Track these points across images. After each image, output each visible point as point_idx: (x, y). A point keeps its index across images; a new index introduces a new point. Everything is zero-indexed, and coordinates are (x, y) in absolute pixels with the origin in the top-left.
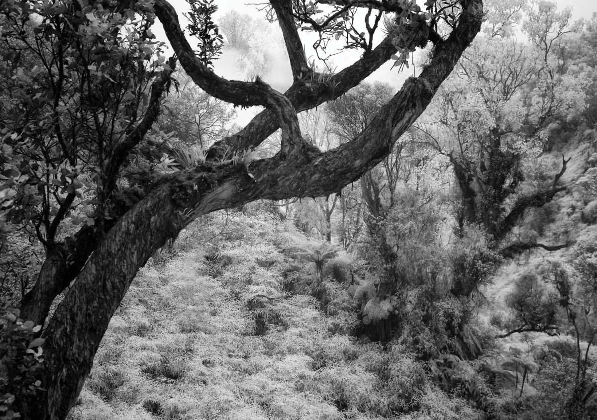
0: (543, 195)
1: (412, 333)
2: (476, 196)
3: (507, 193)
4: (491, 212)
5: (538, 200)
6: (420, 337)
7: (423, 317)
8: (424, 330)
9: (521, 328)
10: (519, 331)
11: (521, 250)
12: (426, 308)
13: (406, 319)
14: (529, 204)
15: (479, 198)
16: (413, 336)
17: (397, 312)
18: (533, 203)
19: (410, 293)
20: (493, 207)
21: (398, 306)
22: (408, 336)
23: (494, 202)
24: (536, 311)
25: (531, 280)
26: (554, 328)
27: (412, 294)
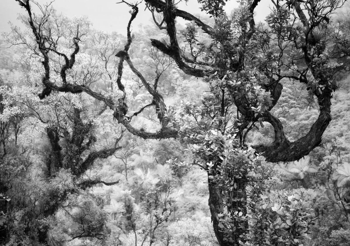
0: (108, 151)
1: (17, 240)
2: (61, 149)
3: (84, 149)
4: (74, 161)
5: (104, 153)
6: (23, 243)
7: (25, 229)
8: (25, 237)
9: (81, 235)
10: (80, 237)
11: (90, 185)
12: (27, 223)
13: (12, 231)
14: (99, 156)
15: (63, 151)
16: (17, 242)
17: (6, 226)
18: (101, 156)
19: (17, 214)
20: (75, 157)
21: (7, 222)
22: (14, 242)
23: (77, 155)
24: (92, 224)
25: (90, 204)
26: (101, 235)
27: (18, 214)
